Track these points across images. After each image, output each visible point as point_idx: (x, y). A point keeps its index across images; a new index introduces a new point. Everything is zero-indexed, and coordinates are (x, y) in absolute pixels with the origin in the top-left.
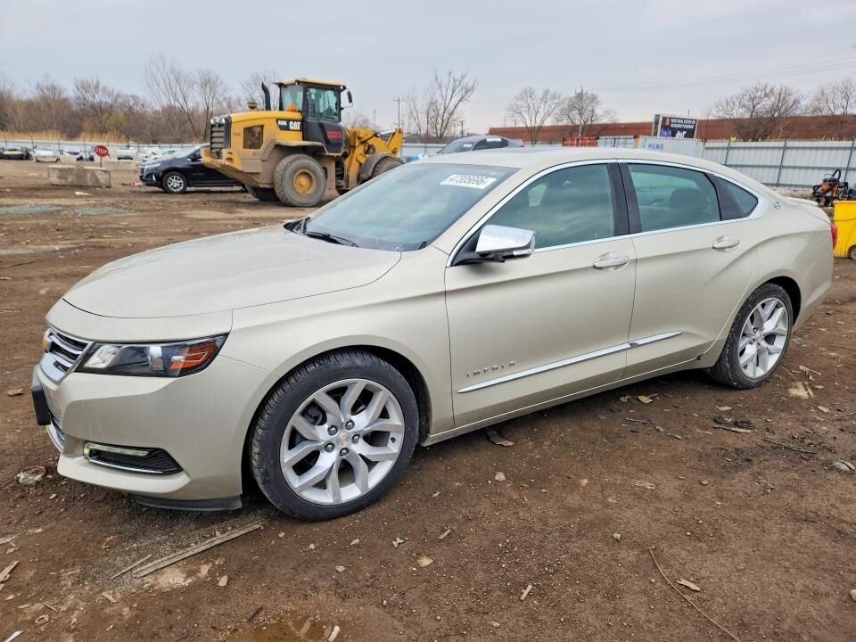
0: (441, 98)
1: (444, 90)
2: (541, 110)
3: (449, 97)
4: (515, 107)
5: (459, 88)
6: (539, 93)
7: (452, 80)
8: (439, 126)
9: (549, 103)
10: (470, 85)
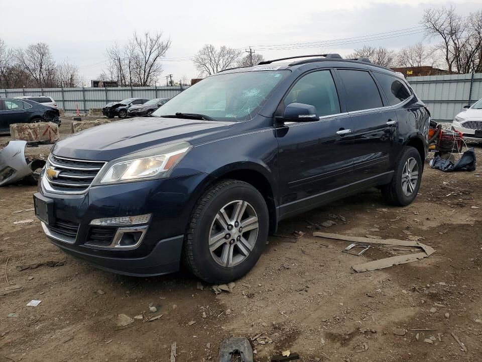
0: (141, 54)
1: (143, 48)
2: (221, 62)
3: (148, 53)
4: (201, 60)
5: (156, 47)
6: (218, 50)
7: (148, 39)
8: (142, 76)
9: (226, 57)
10: (165, 44)
